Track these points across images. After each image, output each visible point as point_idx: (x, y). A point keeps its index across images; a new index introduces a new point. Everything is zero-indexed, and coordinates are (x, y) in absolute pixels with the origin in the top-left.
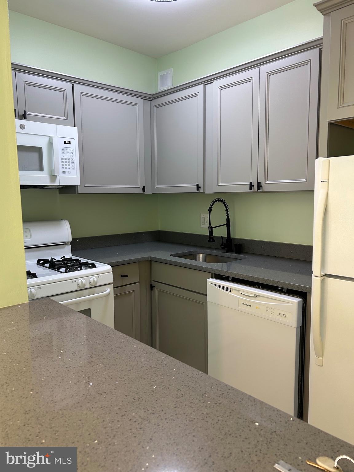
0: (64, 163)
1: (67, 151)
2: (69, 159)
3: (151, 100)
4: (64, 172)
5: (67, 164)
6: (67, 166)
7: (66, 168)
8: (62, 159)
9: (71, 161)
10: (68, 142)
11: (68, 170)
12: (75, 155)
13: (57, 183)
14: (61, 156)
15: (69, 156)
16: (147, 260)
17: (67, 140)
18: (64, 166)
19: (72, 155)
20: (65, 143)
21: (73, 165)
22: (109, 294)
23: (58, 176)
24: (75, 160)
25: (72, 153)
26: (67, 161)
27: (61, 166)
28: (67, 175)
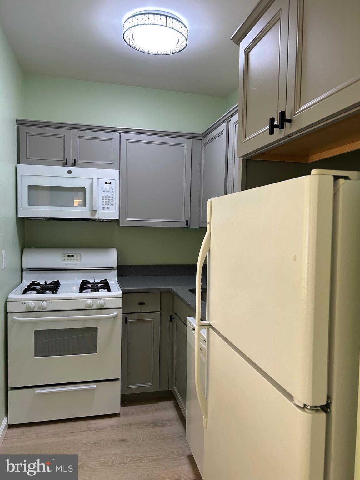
0: (104, 201)
1: (108, 190)
2: (109, 197)
3: (201, 139)
4: (104, 208)
5: (107, 201)
6: (107, 203)
7: (106, 204)
8: (103, 197)
9: (110, 198)
10: (109, 183)
11: (107, 206)
12: (114, 193)
13: (96, 217)
14: (102, 194)
15: (109, 194)
16: (167, 291)
17: (109, 181)
18: (104, 203)
19: (112, 193)
20: (106, 184)
21: (112, 202)
22: (116, 317)
23: (98, 211)
24: (115, 197)
25: (112, 192)
26: (107, 198)
27: (101, 203)
28: (106, 211)
